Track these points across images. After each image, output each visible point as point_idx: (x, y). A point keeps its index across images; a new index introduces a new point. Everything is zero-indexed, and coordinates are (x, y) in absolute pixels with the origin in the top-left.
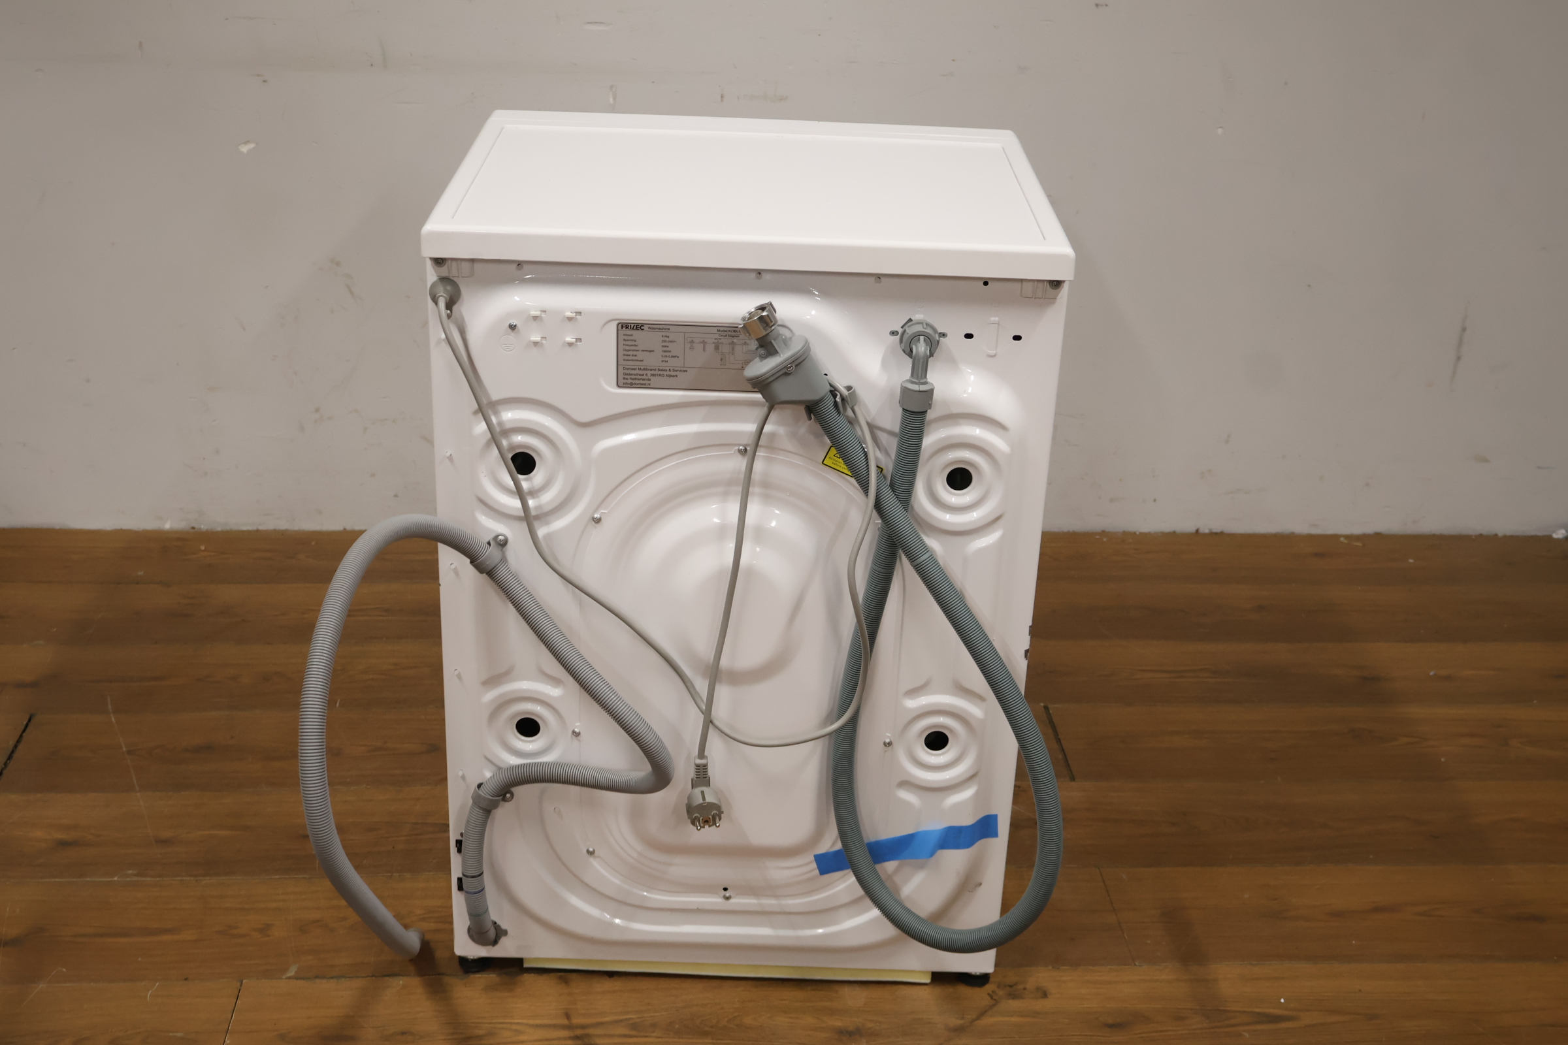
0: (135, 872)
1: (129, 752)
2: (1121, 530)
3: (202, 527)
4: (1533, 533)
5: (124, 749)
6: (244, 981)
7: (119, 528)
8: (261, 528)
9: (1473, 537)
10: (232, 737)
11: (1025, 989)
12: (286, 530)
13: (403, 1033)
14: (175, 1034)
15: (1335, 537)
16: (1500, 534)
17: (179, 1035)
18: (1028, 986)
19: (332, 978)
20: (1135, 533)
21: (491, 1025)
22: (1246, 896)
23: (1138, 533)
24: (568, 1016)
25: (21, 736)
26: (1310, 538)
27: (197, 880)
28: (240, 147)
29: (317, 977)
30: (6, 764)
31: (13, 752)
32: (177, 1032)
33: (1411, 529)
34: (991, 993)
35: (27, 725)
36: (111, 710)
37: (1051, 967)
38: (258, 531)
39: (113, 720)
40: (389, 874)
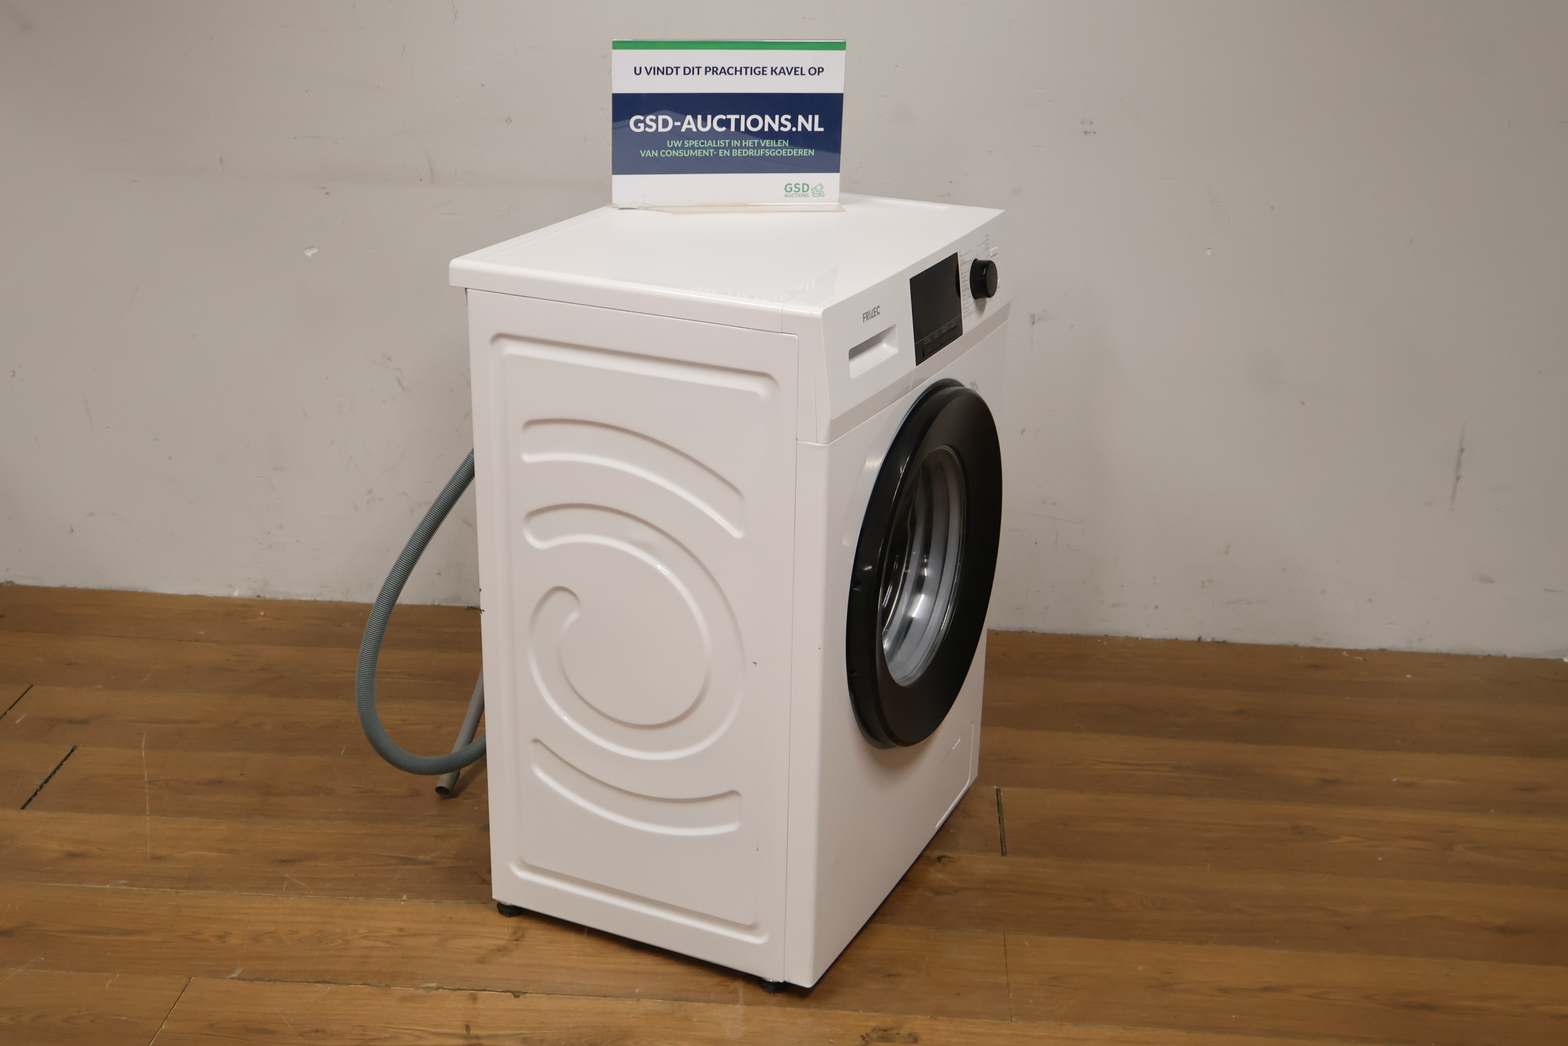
0: (126, 882)
1: (149, 782)
2: (1124, 635)
3: (267, 595)
4: (1544, 656)
5: (146, 779)
6: (193, 978)
7: (193, 593)
8: (318, 599)
9: (1481, 658)
10: (242, 775)
11: (898, 1034)
12: (341, 602)
13: (317, 1031)
14: (121, 1018)
15: (1338, 651)
16: (1509, 656)
17: (124, 1018)
18: (901, 1032)
19: (269, 981)
20: (1137, 638)
21: (396, 1030)
22: (1140, 968)
23: (1140, 639)
24: (468, 1028)
25: (61, 764)
26: (1313, 650)
27: (177, 892)
28: (305, 252)
29: (256, 979)
30: (41, 787)
31: (50, 777)
32: (120, 1016)
33: (1417, 647)
34: (864, 1035)
35: (69, 755)
36: (143, 746)
37: (929, 1017)
38: (315, 601)
39: (143, 754)
40: (345, 898)
